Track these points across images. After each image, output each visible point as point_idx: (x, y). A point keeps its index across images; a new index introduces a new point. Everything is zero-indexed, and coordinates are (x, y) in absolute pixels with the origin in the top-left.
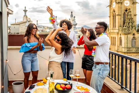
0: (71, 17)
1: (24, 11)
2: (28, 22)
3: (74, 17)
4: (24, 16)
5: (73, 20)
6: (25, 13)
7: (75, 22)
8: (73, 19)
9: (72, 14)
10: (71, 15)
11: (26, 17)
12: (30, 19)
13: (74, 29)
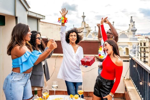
0: (131, 22)
1: (82, 16)
2: (86, 28)
3: (134, 22)
4: (83, 22)
5: (133, 26)
6: (84, 19)
7: (135, 28)
8: (133, 24)
9: (132, 19)
10: (130, 21)
11: (85, 23)
12: (88, 25)
13: (134, 35)
